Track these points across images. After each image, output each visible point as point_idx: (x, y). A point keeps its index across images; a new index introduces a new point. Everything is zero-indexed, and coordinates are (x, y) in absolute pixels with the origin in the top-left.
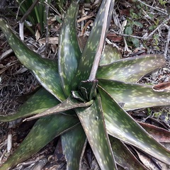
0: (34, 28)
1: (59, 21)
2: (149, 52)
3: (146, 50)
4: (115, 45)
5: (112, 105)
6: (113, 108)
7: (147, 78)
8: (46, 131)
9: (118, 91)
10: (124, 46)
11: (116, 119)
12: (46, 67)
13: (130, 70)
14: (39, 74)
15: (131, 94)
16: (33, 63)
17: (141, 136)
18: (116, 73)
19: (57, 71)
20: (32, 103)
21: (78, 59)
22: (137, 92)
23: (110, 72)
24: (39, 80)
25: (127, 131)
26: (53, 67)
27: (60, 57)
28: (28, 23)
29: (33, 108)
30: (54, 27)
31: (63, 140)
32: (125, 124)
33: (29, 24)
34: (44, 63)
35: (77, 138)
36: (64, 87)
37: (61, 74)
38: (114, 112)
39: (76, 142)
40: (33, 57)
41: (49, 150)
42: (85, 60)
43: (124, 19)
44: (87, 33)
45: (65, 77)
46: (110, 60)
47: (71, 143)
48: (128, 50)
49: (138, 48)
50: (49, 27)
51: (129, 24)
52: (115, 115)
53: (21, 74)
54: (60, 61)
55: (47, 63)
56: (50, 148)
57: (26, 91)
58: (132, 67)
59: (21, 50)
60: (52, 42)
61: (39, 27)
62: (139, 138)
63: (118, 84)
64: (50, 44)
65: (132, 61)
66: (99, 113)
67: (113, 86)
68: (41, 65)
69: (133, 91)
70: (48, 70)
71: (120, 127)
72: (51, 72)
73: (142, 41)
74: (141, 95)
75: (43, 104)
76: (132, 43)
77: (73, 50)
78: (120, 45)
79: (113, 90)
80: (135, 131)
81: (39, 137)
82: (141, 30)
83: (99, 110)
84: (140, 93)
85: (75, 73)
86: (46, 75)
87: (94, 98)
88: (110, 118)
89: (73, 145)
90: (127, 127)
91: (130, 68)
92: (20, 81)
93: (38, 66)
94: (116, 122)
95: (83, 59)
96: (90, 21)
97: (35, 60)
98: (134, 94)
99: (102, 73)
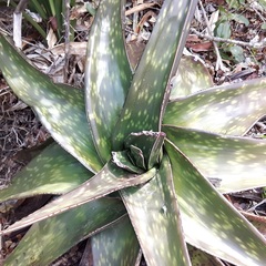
0: (45, 25)
1: (92, 12)
2: (261, 71)
3: (258, 68)
4: (197, 57)
5: (195, 182)
6: (197, 188)
7: (261, 124)
8: (63, 226)
9: (206, 151)
10: (214, 60)
11: (202, 211)
12: (63, 101)
13: (229, 108)
14: (48, 115)
15: (233, 158)
16: (36, 93)
17: (252, 245)
18: (202, 115)
19: (84, 110)
20: (36, 169)
21: (127, 86)
22: (245, 153)
23: (190, 113)
24: (48, 126)
25: (224, 236)
26: (76, 101)
27: (89, 82)
28: (34, 16)
29: (39, 179)
30: (83, 24)
31: (96, 245)
32: (221, 222)
33: (36, 18)
34: (58, 93)
35: (123, 243)
36: (98, 141)
37: (92, 116)
38: (198, 196)
39: (120, 250)
40: (37, 80)
41: (70, 259)
42: (140, 89)
43: (212, 9)
44: (144, 35)
45: (99, 121)
46: (189, 88)
47: (110, 252)
48: (224, 68)
49: (242, 65)
50: (73, 23)
51: (224, 17)
52: (202, 202)
53: (22, 110)
54: (88, 90)
55: (64, 92)
56: (71, 255)
57: (29, 143)
58: (234, 102)
59: (14, 67)
60: (77, 52)
61: (54, 23)
62: (249, 249)
63: (207, 139)
64: (74, 56)
65: (234, 90)
66: (169, 200)
67: (195, 141)
68: (52, 96)
69: (238, 153)
70: (67, 107)
71: (210, 227)
72: (72, 111)
73: (248, 51)
74: (252, 161)
75: (57, 173)
76: (229, 54)
77: (116, 67)
78: (207, 58)
79: (196, 150)
80: (241, 236)
81: (48, 238)
82: (245, 30)
83: (167, 194)
84: (251, 156)
85: (120, 114)
86: (63, 116)
87: (158, 166)
88: (191, 209)
89: (115, 256)
90: (225, 227)
91: (229, 104)
92: (20, 124)
93: (48, 98)
94: (202, 217)
95: (136, 85)
96: (150, 13)
97: (41, 87)
98: (239, 159)
99: (173, 114)
